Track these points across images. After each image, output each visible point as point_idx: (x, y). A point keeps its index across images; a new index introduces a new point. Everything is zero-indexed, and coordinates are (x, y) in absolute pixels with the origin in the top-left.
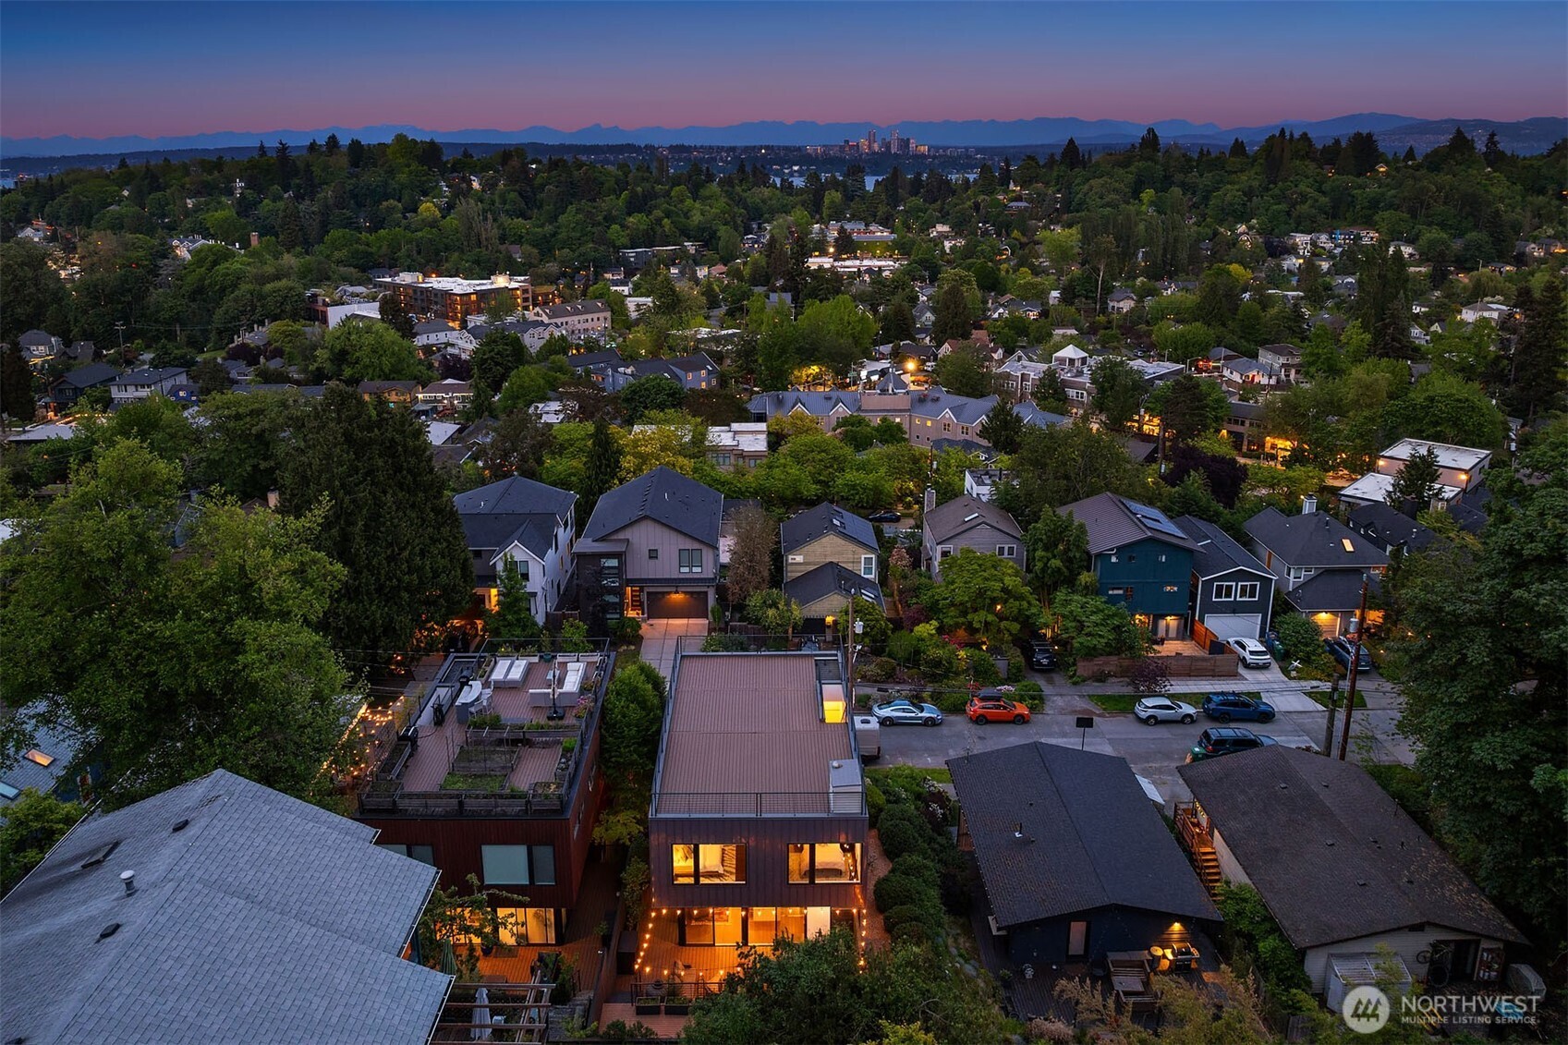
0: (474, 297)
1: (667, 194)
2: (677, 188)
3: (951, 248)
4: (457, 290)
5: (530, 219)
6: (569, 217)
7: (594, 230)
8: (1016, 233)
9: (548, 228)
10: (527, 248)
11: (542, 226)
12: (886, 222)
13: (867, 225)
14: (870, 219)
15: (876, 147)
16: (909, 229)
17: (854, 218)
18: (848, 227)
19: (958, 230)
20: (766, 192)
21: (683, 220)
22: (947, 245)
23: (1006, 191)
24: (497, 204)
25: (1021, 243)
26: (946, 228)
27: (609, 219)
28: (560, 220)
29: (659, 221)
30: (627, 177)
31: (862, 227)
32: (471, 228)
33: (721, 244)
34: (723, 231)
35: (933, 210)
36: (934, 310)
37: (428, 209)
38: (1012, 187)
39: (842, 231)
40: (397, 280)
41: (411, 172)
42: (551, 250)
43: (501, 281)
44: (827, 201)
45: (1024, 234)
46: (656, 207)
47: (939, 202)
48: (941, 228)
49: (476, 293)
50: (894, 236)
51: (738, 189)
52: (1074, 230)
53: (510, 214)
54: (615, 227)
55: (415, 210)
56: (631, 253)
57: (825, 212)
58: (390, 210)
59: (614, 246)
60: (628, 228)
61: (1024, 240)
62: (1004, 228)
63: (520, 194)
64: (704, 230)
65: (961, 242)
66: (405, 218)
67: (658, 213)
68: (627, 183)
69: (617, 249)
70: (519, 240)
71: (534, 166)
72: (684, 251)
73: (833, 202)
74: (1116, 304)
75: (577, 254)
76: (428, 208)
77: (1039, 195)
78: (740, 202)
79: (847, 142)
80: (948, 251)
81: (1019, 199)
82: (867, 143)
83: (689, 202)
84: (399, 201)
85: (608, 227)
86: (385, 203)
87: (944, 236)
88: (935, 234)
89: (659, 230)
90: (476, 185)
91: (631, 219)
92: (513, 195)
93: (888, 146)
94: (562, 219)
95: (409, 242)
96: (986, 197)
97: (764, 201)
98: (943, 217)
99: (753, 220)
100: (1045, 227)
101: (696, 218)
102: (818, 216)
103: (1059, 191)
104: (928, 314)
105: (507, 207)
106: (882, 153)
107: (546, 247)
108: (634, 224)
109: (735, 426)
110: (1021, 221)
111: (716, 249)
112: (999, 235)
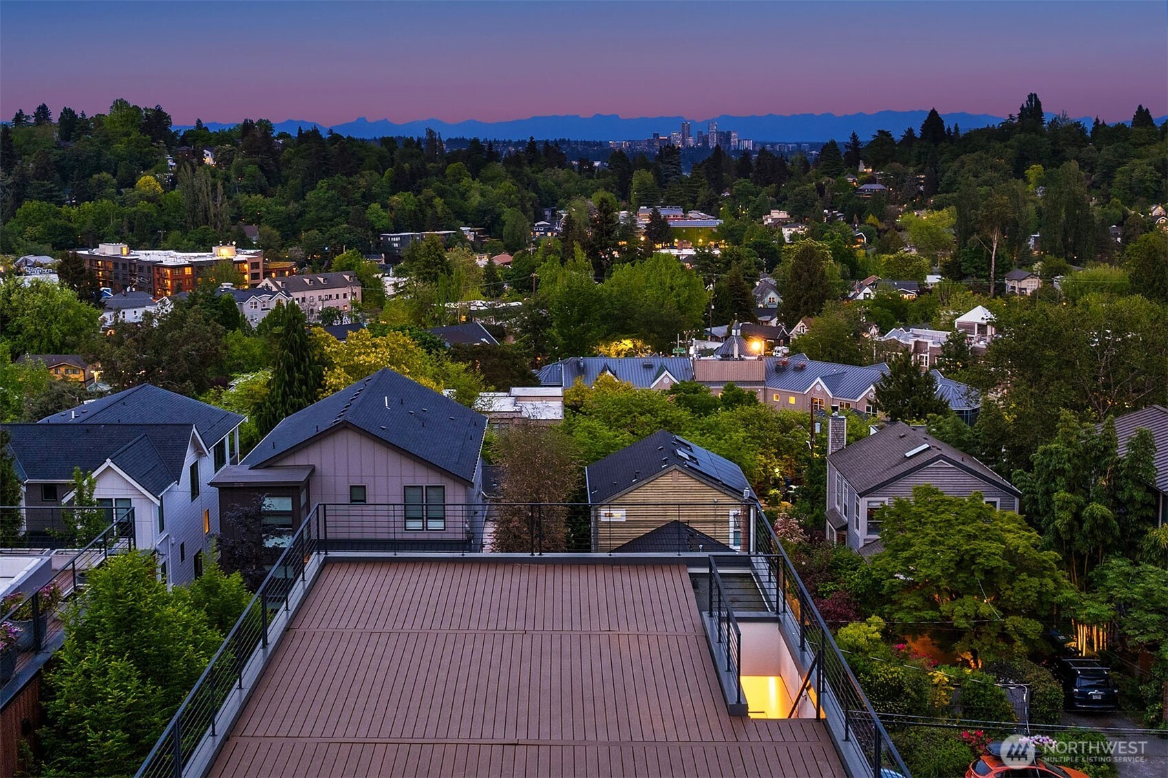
0: (188, 271)
1: (441, 172)
2: (453, 165)
3: (791, 237)
4: (169, 262)
5: (272, 197)
6: (321, 192)
7: (350, 209)
8: (871, 219)
9: (293, 206)
10: (267, 228)
11: (287, 204)
12: (709, 208)
13: (685, 212)
14: (689, 205)
15: (691, 141)
16: (737, 216)
17: (670, 202)
18: (664, 212)
19: (798, 216)
20: (562, 174)
21: (460, 202)
22: (786, 232)
23: (855, 173)
24: (233, 180)
25: (878, 230)
26: (783, 215)
27: (368, 197)
28: (307, 197)
29: (429, 201)
30: (392, 153)
31: (680, 213)
32: (196, 201)
33: (506, 230)
34: (509, 215)
35: (766, 192)
36: (779, 291)
37: (148, 183)
38: (862, 168)
39: (655, 217)
40: (96, 252)
41: (130, 142)
42: (296, 233)
43: (225, 252)
44: (635, 182)
45: (881, 220)
46: (427, 185)
47: (774, 185)
48: (777, 214)
49: (192, 265)
50: (718, 222)
51: (527, 170)
52: (945, 212)
53: (248, 190)
54: (376, 206)
55: (132, 184)
56: (395, 239)
57: (634, 194)
58: (101, 184)
59: (373, 229)
60: (392, 209)
61: (882, 226)
62: (855, 212)
63: (261, 168)
64: (485, 212)
65: (801, 230)
66: (119, 193)
67: (429, 192)
68: (393, 160)
69: (377, 233)
70: (257, 220)
71: (281, 141)
72: (462, 238)
73: (642, 183)
74: (1016, 284)
75: (327, 235)
76: (147, 181)
77: (896, 175)
78: (532, 185)
79: (656, 135)
80: (787, 240)
81: (871, 180)
82: (680, 137)
83: (466, 181)
84: (114, 175)
85: (367, 207)
86: (96, 176)
87: (784, 223)
88: (770, 221)
89: (429, 212)
90: (209, 160)
91: (395, 198)
92: (251, 169)
93: (705, 141)
94: (310, 196)
95: (120, 215)
96: (831, 180)
97: (559, 185)
98: (779, 202)
99: (547, 206)
100: (908, 210)
101: (475, 199)
102: (624, 203)
103: (921, 172)
104: (772, 295)
105: (244, 182)
106: (699, 148)
107: (289, 229)
108: (398, 203)
109: (516, 391)
110: (878, 205)
111: (500, 237)
112: (849, 221)
